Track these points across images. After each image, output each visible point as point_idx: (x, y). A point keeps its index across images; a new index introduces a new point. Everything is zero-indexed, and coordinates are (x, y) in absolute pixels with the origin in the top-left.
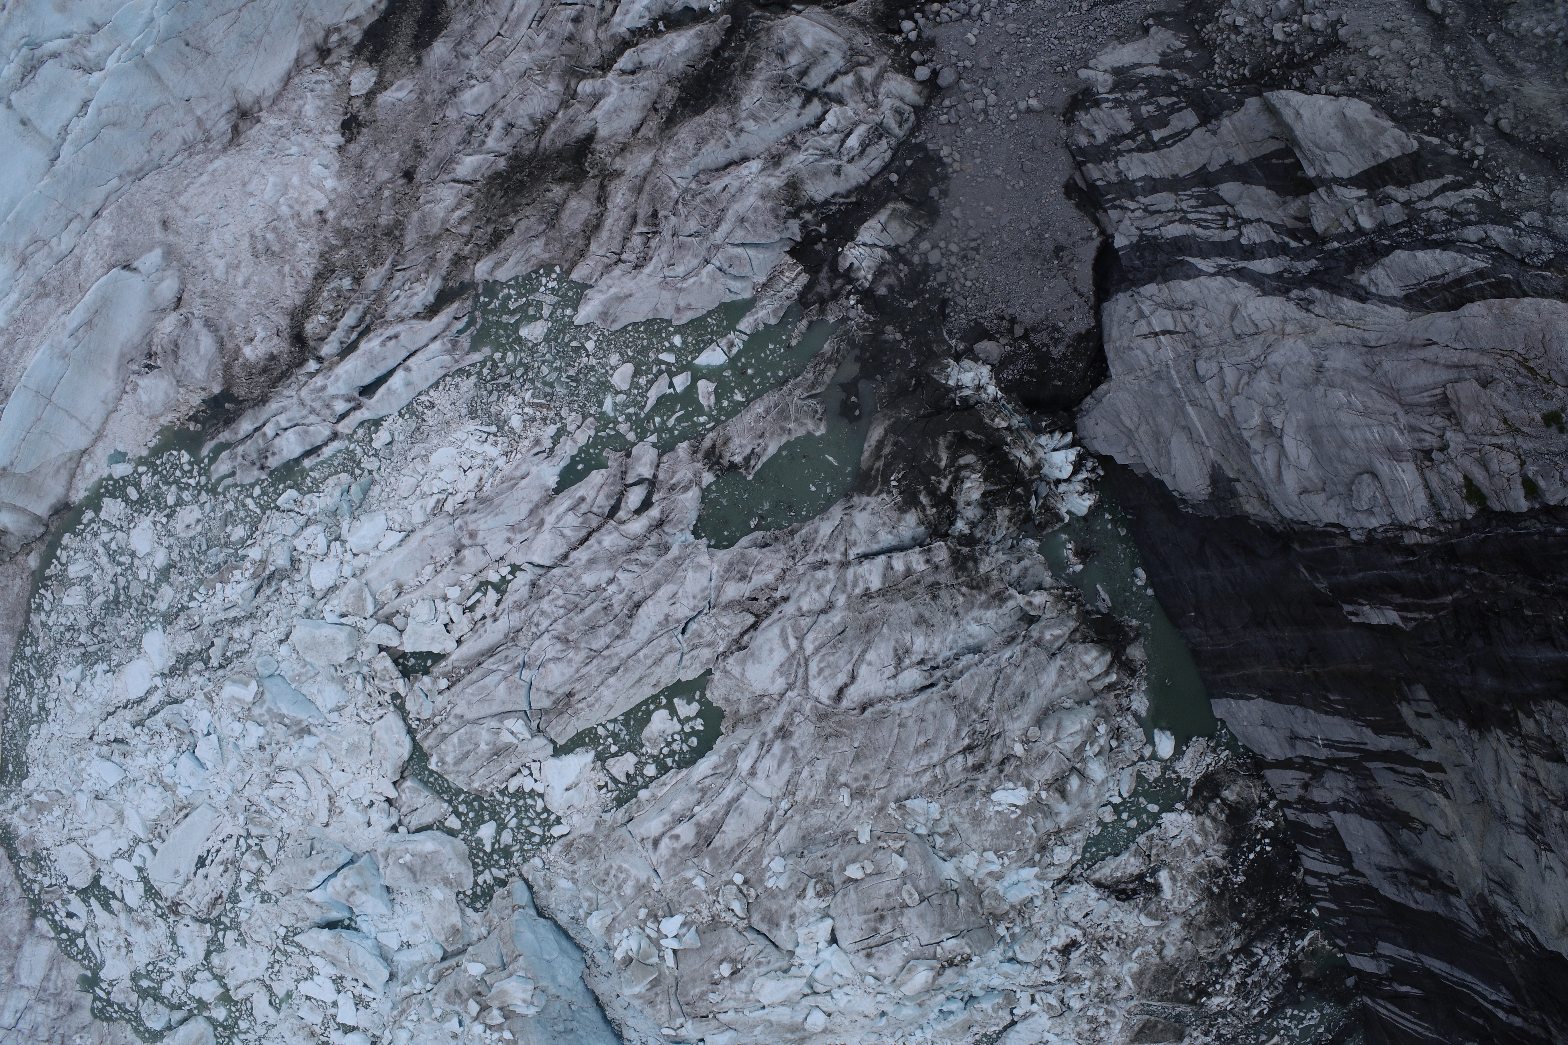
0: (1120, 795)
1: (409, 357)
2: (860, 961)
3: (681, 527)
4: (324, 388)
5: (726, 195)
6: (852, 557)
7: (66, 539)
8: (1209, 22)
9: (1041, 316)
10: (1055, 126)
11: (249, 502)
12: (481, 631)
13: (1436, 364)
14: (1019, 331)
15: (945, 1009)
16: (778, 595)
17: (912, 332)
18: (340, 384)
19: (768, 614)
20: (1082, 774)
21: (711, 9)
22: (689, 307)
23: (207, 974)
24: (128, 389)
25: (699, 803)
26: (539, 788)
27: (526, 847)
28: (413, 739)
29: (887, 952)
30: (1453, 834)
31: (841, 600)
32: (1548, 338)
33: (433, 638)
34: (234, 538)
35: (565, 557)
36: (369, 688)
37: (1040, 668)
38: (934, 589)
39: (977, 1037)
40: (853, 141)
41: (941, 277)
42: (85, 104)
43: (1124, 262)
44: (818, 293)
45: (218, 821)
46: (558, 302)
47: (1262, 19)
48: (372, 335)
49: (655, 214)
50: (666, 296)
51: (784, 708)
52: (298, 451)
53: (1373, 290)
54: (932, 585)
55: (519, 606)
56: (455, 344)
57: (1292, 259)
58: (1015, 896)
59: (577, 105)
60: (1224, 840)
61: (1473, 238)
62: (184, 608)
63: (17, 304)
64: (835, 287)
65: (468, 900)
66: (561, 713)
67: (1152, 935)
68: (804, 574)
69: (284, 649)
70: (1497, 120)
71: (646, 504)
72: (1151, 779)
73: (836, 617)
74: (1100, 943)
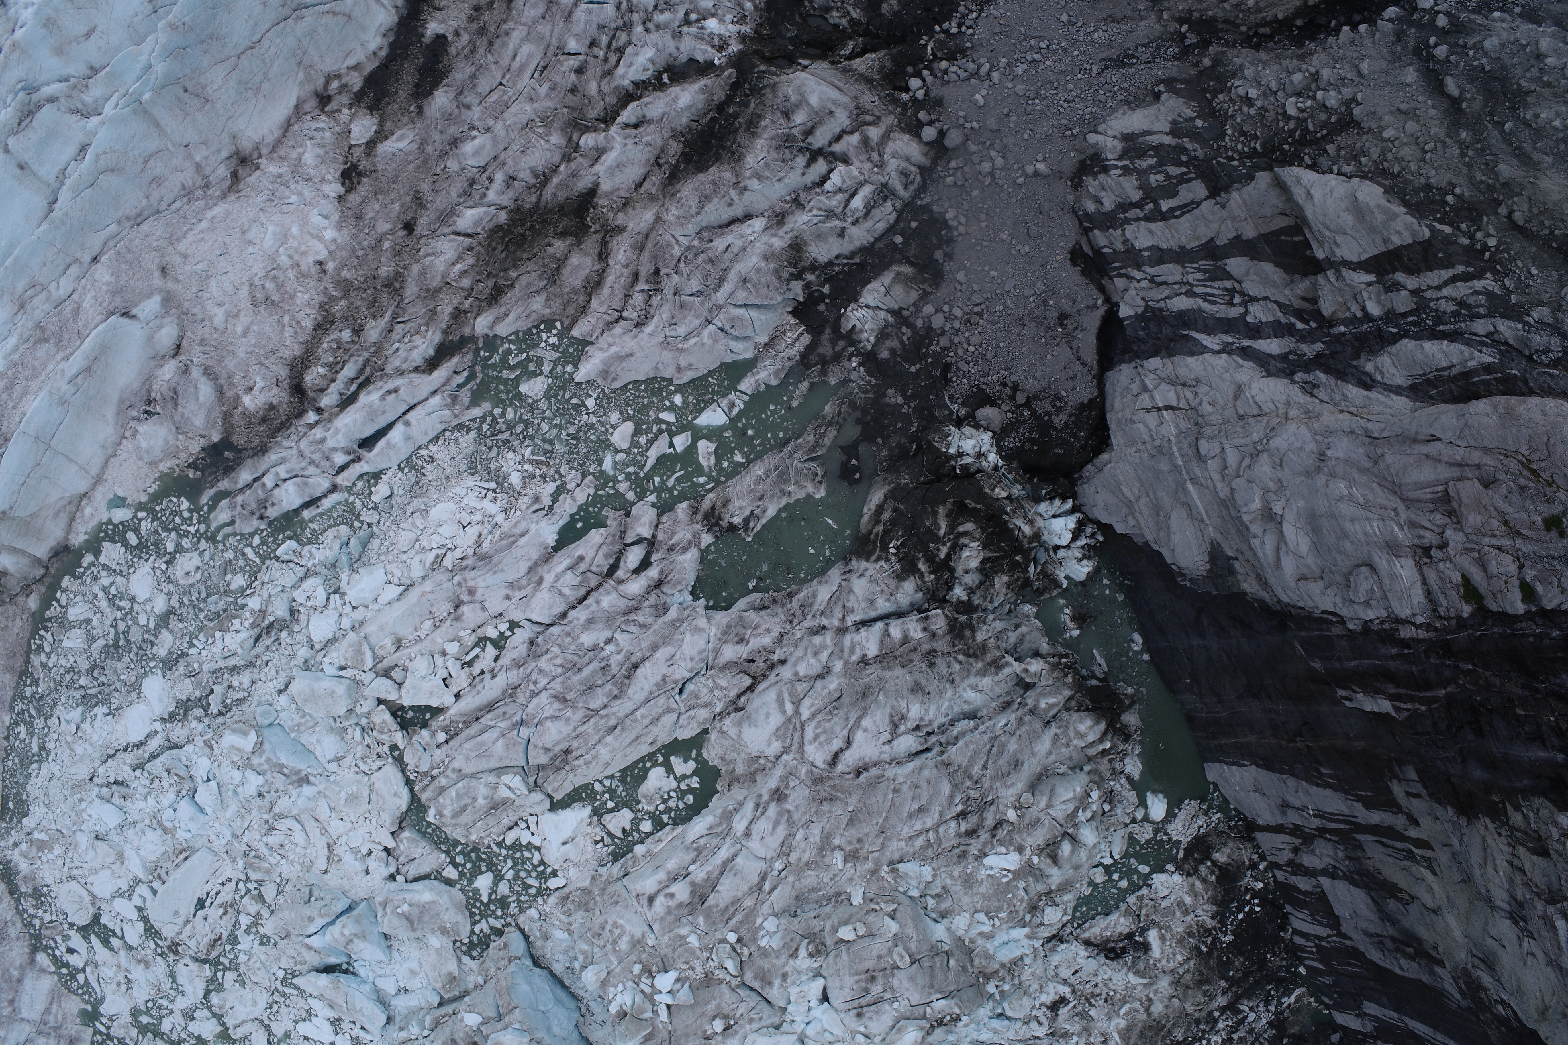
0: (1112, 856)
2: (850, 1019)
3: (680, 587)
4: (323, 440)
5: (728, 255)
6: (849, 624)
7: (66, 581)
8: (1221, 92)
9: (1044, 384)
10: (1062, 191)
11: (248, 550)
12: (479, 687)
13: (1439, 461)
14: (1021, 399)
16: (775, 657)
17: (914, 396)
18: (340, 437)
19: (765, 676)
20: (1074, 839)
21: (716, 62)
22: (690, 367)
23: (206, 1013)
24: (127, 434)
25: (694, 862)
26: (536, 841)
27: (522, 898)
28: (412, 791)
29: (877, 1013)
30: (1439, 908)
31: (838, 666)
32: (1552, 441)
33: (431, 693)
34: (233, 587)
35: (564, 615)
36: (368, 740)
37: (1035, 737)
38: (930, 658)
40: (857, 202)
41: (944, 342)
42: (84, 148)
43: (1128, 332)
44: (819, 355)
45: (218, 864)
46: (559, 359)
47: (1276, 93)
48: (371, 387)
49: (657, 272)
50: (667, 356)
51: (779, 771)
52: (297, 502)
53: (1378, 377)
54: (929, 653)
55: (518, 664)
56: (454, 399)
57: (1298, 341)
58: (1005, 955)
59: (580, 159)
60: (1214, 901)
61: (1482, 332)
62: (183, 655)
63: (16, 349)
64: (837, 349)
65: (464, 948)
66: (559, 769)
67: (1140, 993)
68: (801, 639)
69: (283, 700)
70: (1511, 213)
71: (645, 564)
72: (1143, 841)
73: (833, 684)
74: (1089, 999)
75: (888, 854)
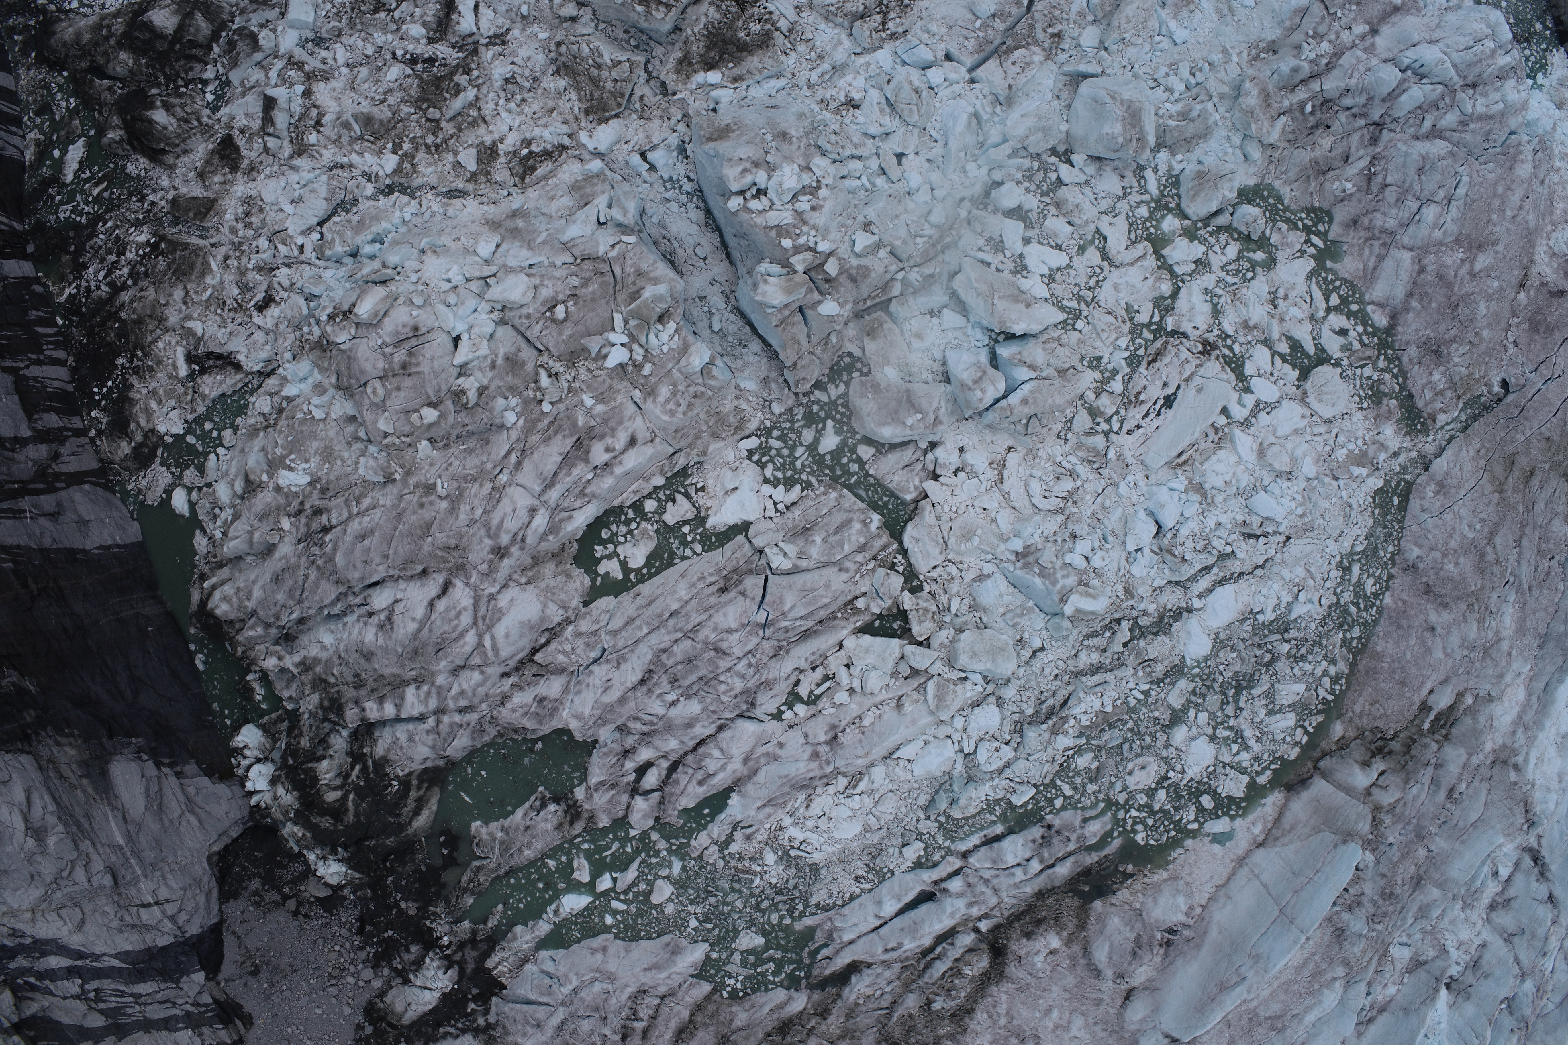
0: (217, 455)
1: (881, 926)
2: (427, 322)
3: (605, 750)
4: (970, 905)
6: (431, 721)
7: (1294, 754)
9: (270, 917)
11: (1068, 791)
12: (816, 657)
14: (291, 904)
15: (378, 245)
16: (512, 680)
17: (391, 908)
18: (949, 909)
19: (521, 662)
22: (594, 951)
23: (1179, 270)
24: (1199, 910)
25: (588, 481)
26: (767, 489)
27: (788, 425)
28: (901, 543)
29: (399, 332)
31: (440, 680)
33: (867, 652)
34: (1090, 756)
35: (720, 729)
36: (944, 599)
37: (264, 603)
38: (358, 684)
39: (355, 210)
41: (362, 955)
43: (195, 960)
44: (477, 949)
45: (1140, 452)
46: (724, 964)
48: (918, 952)
49: (624, 1037)
50: (611, 967)
51: (501, 576)
52: (1006, 843)
54: (360, 687)
55: (767, 684)
56: (830, 936)
57: (32, 968)
58: (304, 366)
60: (132, 402)
63: (1307, 1011)
64: (460, 955)
65: (858, 365)
66: (734, 571)
67: (193, 312)
68: (481, 702)
69: (1037, 643)
71: (642, 770)
72: (192, 468)
73: (446, 665)
74: (239, 307)
75: (395, 491)
